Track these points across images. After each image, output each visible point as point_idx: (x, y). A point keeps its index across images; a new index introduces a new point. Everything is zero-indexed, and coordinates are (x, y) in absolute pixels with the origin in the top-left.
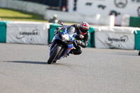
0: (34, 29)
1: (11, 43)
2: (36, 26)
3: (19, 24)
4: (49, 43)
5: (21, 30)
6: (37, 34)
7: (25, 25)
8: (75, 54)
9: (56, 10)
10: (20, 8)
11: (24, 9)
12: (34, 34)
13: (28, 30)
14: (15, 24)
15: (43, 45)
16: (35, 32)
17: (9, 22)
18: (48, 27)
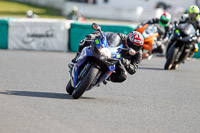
0: (48, 29)
1: (15, 49)
2: (51, 25)
3: (27, 23)
4: (70, 49)
5: (29, 31)
6: (52, 36)
7: (36, 24)
8: (114, 81)
12: (48, 36)
13: (40, 31)
15: (61, 51)
16: (50, 33)
17: (12, 20)
18: (68, 26)
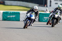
1: (22, 21)
9: (42, 6)
10: (26, 6)
11: (28, 6)
14: (24, 13)
17: (21, 12)
